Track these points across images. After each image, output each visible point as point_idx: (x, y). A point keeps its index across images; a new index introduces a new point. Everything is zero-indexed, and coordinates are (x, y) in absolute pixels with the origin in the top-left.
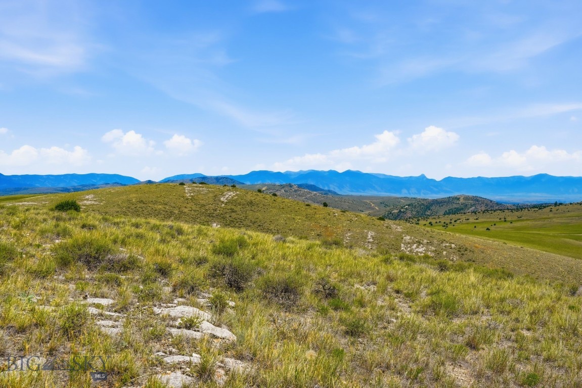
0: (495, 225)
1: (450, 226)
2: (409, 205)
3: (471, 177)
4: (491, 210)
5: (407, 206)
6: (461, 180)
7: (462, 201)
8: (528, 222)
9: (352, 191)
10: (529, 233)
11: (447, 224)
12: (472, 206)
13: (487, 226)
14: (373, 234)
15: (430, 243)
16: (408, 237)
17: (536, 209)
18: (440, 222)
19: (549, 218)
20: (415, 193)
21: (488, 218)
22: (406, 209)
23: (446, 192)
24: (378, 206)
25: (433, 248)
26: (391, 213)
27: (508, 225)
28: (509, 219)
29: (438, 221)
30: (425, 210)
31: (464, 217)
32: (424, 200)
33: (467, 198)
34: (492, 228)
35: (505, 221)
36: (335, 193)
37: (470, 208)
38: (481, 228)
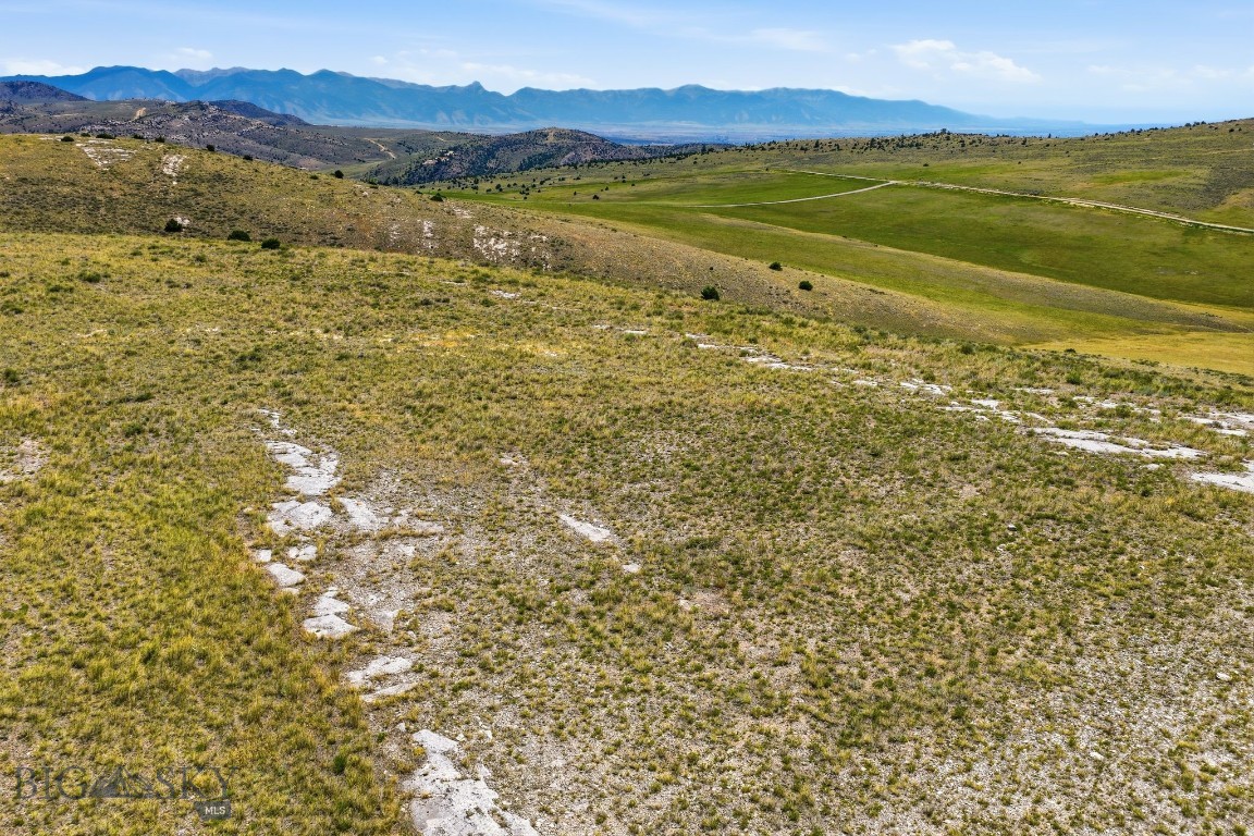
0: (607, 189)
1: (533, 193)
2: (455, 149)
3: (567, 89)
4: (602, 161)
5: (451, 152)
6: (550, 93)
7: (551, 139)
8: (659, 183)
9: (335, 117)
10: (656, 206)
11: (528, 189)
12: (570, 150)
13: (593, 191)
14: (431, 224)
16: (482, 228)
17: (673, 159)
18: (515, 184)
19: (691, 176)
20: (463, 120)
21: (596, 177)
22: (450, 156)
23: (523, 118)
24: (395, 150)
25: (518, 243)
26: (422, 165)
27: (627, 189)
28: (630, 177)
29: (512, 183)
30: (487, 159)
31: (556, 175)
32: (482, 137)
33: (560, 135)
34: (602, 195)
35: (624, 182)
36: (300, 122)
37: (567, 154)
38: (584, 196)
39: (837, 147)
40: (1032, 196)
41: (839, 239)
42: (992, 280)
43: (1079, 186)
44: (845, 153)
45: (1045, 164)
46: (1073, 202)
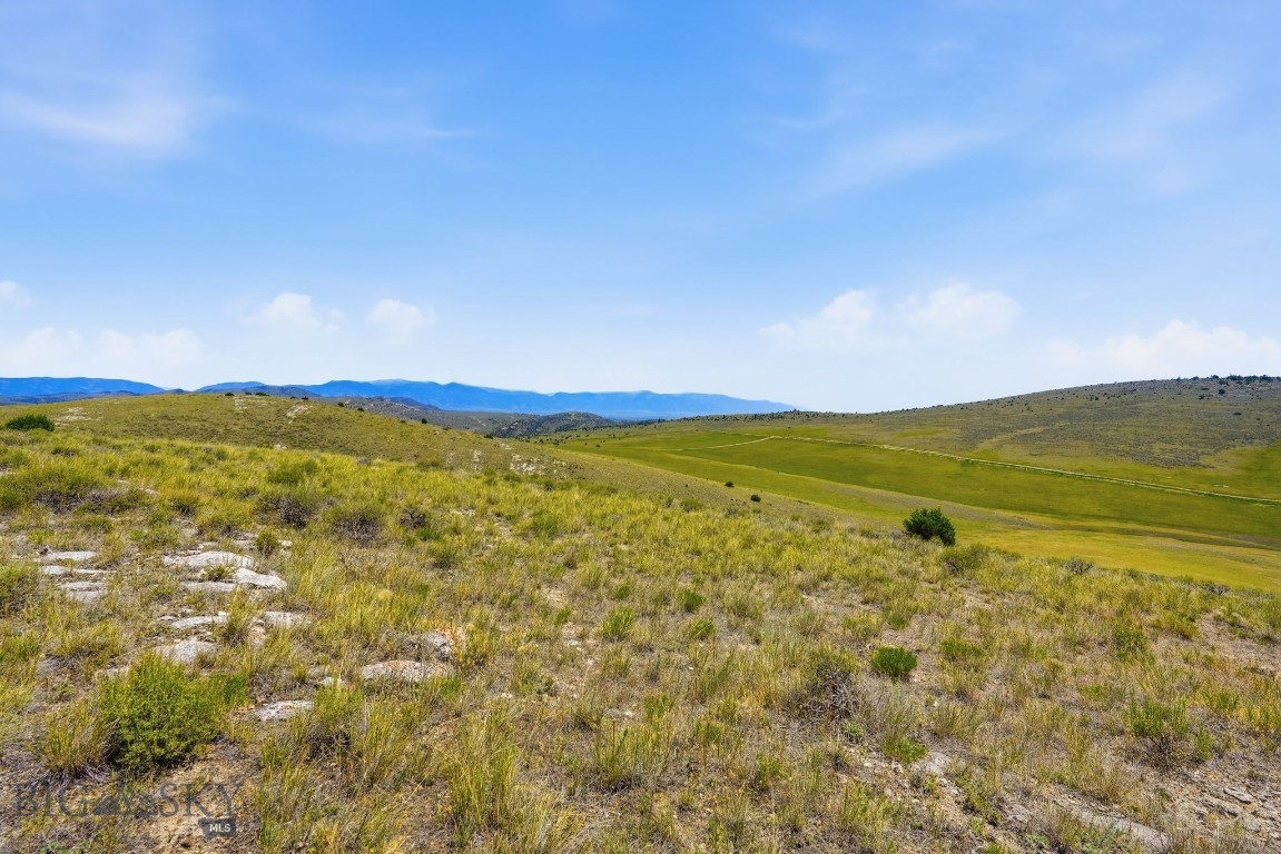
0: (604, 441)
1: (561, 444)
2: (519, 422)
4: (601, 427)
8: (635, 438)
10: (635, 449)
11: (558, 442)
12: (583, 422)
13: (598, 442)
14: (480, 453)
15: (541, 462)
16: (518, 456)
18: (551, 439)
19: (654, 434)
21: (598, 435)
22: (516, 425)
23: (557, 408)
24: (486, 423)
25: (544, 467)
26: (499, 430)
27: (616, 441)
28: (617, 435)
29: (549, 438)
30: (536, 427)
31: (574, 434)
32: (535, 416)
34: (602, 445)
35: (614, 437)
36: (436, 408)
37: (581, 424)
38: (591, 445)
39: (736, 418)
40: (859, 444)
41: (754, 468)
42: (866, 494)
43: (886, 439)
44: (741, 421)
45: (860, 426)
46: (886, 446)
